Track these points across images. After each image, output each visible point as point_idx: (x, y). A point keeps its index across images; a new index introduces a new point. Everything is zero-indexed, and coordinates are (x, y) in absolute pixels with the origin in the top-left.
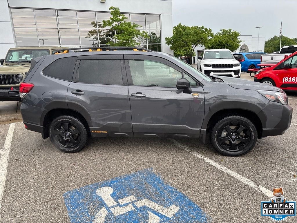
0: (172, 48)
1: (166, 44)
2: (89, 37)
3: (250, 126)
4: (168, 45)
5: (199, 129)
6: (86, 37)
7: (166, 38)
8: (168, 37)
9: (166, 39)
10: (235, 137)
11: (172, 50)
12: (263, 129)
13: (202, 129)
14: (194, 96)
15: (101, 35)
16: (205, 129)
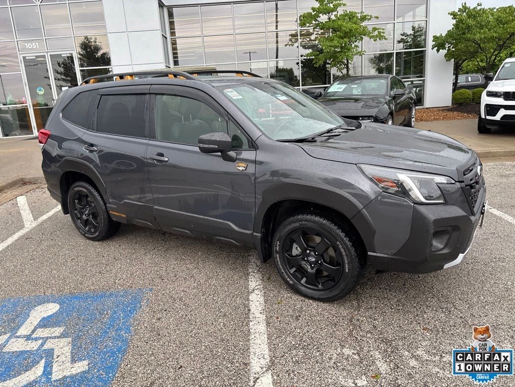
0: (448, 56)
1: (433, 49)
2: (292, 45)
3: (338, 243)
4: (438, 51)
5: (250, 232)
6: (286, 45)
7: (433, 37)
8: (438, 35)
9: (435, 37)
10: (313, 260)
11: (448, 60)
12: (370, 253)
13: (255, 234)
14: (239, 168)
15: (312, 40)
16: (260, 235)
